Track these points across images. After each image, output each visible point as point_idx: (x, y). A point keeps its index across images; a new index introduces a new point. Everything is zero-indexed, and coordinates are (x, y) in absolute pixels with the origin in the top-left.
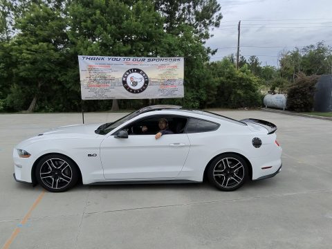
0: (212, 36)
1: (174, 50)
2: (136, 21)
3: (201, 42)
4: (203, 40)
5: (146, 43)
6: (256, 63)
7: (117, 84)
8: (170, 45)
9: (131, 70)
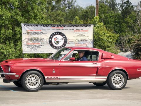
7: (45, 43)
9: (55, 33)
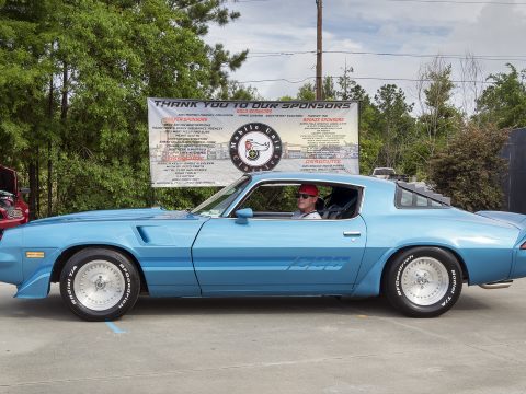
1: (111, 46)
3: (194, 30)
4: (199, 25)
5: (21, 24)
6: (400, 107)
8: (99, 31)
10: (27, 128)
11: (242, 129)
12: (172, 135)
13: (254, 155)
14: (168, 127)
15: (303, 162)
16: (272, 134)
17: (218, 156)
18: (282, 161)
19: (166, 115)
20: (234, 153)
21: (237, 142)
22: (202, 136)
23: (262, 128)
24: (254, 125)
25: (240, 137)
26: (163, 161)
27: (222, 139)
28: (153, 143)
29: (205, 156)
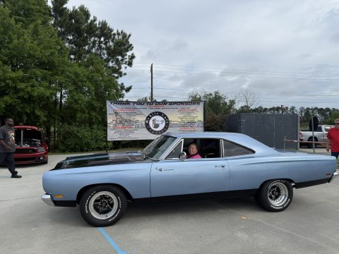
0: (125, 74)
2: (32, 43)
3: (114, 76)
4: (116, 75)
10: (46, 113)
11: (151, 114)
12: (119, 117)
13: (157, 126)
14: (116, 114)
15: (179, 129)
16: (164, 116)
17: (140, 126)
18: (169, 128)
19: (115, 108)
20: (147, 125)
21: (149, 120)
22: (132, 117)
23: (160, 114)
24: (156, 112)
25: (150, 118)
26: (114, 129)
27: (142, 119)
28: (109, 121)
29: (134, 127)
